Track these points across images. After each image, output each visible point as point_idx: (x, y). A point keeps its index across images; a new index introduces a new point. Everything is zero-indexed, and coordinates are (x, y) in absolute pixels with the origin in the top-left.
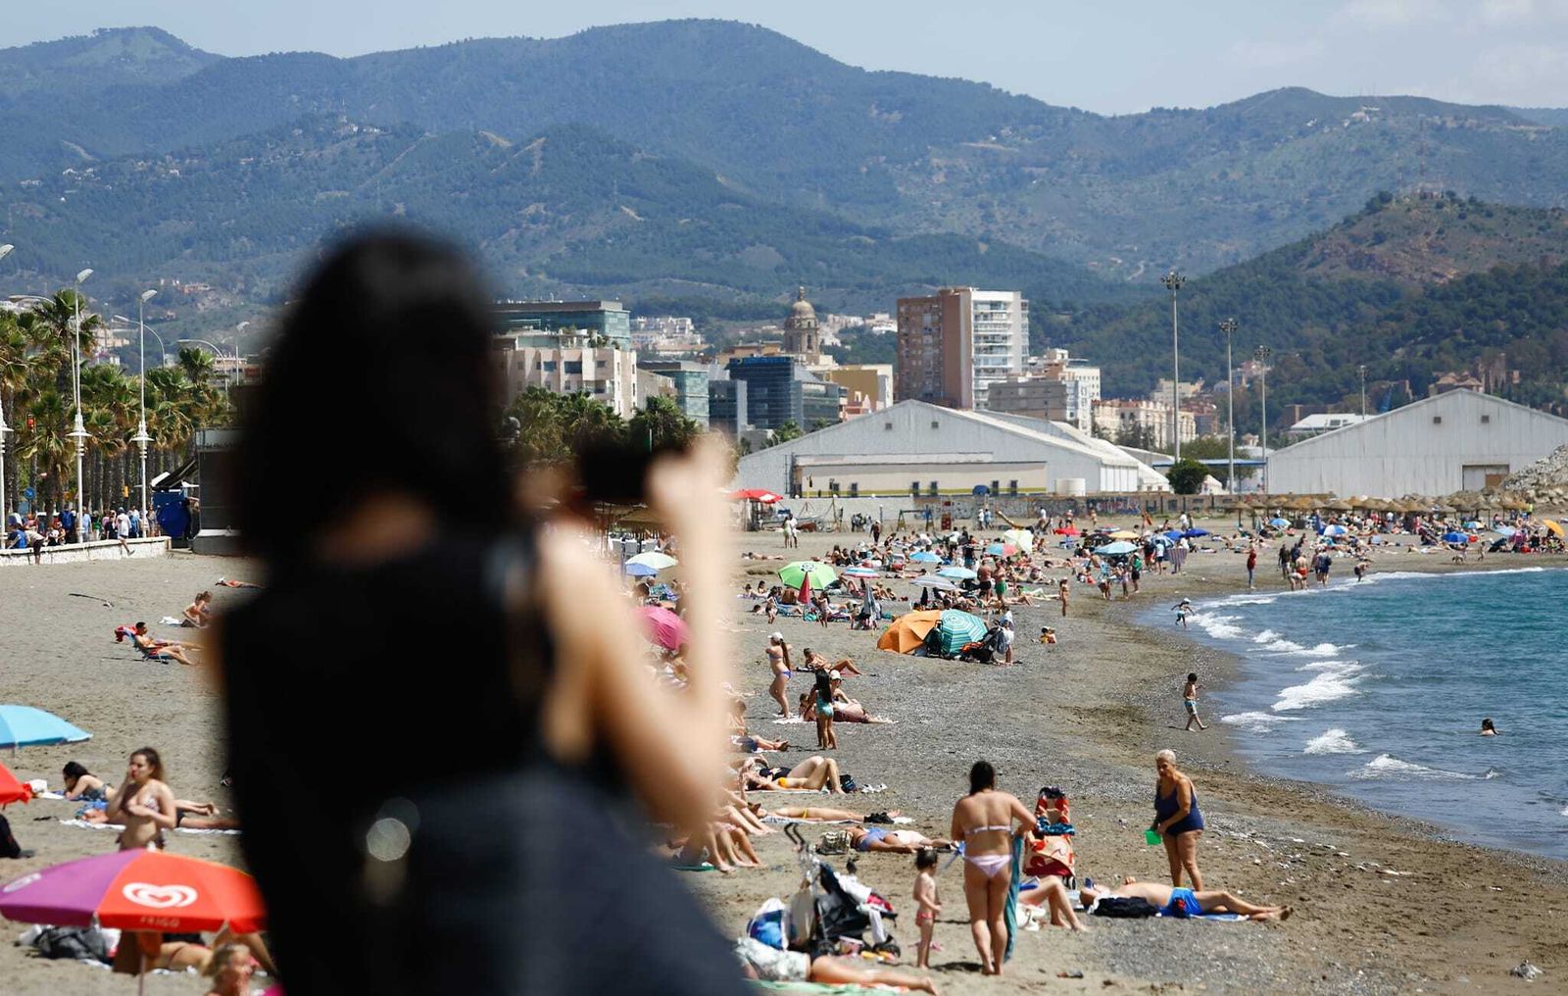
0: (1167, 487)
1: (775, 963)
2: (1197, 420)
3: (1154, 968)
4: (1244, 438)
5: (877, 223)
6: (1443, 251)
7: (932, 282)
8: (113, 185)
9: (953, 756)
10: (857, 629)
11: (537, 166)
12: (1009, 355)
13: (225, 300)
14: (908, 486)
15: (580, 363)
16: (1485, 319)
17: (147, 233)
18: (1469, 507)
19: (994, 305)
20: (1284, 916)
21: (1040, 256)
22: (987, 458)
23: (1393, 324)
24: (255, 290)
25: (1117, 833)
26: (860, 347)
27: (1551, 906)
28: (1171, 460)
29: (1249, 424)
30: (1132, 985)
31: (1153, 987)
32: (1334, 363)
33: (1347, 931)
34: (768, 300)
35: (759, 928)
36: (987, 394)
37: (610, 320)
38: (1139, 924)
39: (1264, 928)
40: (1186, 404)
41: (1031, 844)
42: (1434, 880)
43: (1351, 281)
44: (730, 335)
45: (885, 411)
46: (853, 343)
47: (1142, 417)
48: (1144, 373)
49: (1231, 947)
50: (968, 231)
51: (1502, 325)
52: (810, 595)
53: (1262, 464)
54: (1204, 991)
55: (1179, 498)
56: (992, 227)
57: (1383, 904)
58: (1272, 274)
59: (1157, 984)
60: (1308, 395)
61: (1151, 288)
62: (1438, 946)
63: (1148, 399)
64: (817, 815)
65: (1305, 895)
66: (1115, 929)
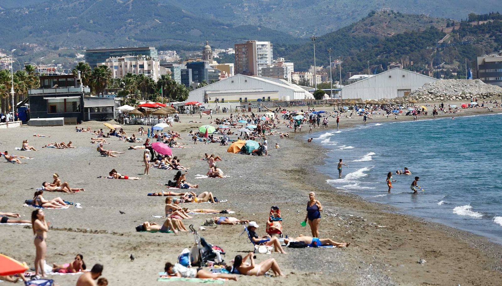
0: (313, 98)
1: (186, 272)
2: (322, 77)
3: (307, 267)
4: (335, 82)
5: (229, 22)
6: (390, 27)
7: (245, 39)
8: (9, 17)
9: (248, 189)
10: (222, 145)
11: (131, 8)
12: (267, 60)
13: (42, 49)
14: (238, 99)
15: (143, 65)
16: (402, 46)
17: (19, 30)
18: (400, 102)
19: (262, 45)
20: (347, 246)
21: (275, 31)
22: (261, 90)
23: (377, 48)
24: (50, 46)
25: (297, 215)
26: (224, 58)
27: (428, 236)
28: (314, 89)
29: (336, 78)
30: (300, 273)
31: (306, 274)
32: (360, 60)
33: (367, 249)
34: (198, 45)
35: (182, 259)
36: (261, 71)
37: (152, 52)
38: (302, 250)
39: (341, 250)
40: (318, 72)
41: (269, 224)
42: (392, 228)
43: (365, 36)
44: (187, 55)
45: (231, 77)
46: (222, 57)
47: (306, 77)
48: (306, 64)
49: (331, 257)
50: (255, 24)
51: (407, 48)
52: (208, 135)
53: (341, 90)
54: (322, 274)
55: (317, 101)
56: (262, 23)
57: (377, 239)
58: (342, 35)
59: (307, 273)
60: (354, 69)
61: (307, 39)
62: (394, 254)
63: (308, 71)
64: (205, 211)
65: (353, 237)
66: (295, 252)
